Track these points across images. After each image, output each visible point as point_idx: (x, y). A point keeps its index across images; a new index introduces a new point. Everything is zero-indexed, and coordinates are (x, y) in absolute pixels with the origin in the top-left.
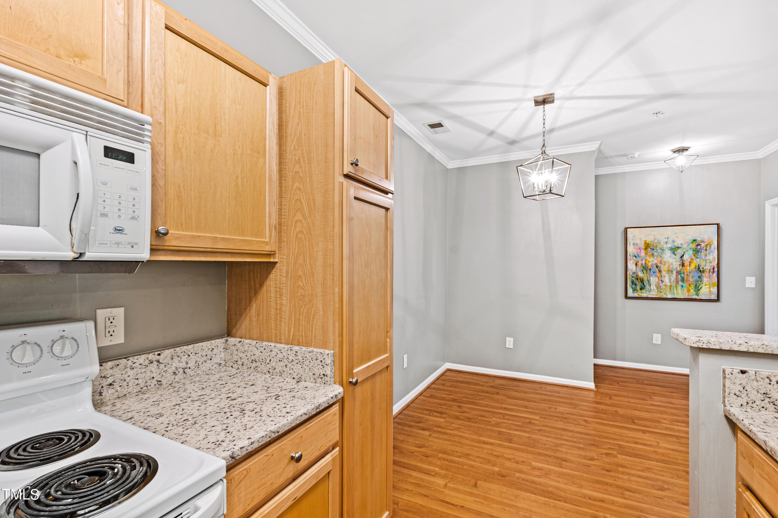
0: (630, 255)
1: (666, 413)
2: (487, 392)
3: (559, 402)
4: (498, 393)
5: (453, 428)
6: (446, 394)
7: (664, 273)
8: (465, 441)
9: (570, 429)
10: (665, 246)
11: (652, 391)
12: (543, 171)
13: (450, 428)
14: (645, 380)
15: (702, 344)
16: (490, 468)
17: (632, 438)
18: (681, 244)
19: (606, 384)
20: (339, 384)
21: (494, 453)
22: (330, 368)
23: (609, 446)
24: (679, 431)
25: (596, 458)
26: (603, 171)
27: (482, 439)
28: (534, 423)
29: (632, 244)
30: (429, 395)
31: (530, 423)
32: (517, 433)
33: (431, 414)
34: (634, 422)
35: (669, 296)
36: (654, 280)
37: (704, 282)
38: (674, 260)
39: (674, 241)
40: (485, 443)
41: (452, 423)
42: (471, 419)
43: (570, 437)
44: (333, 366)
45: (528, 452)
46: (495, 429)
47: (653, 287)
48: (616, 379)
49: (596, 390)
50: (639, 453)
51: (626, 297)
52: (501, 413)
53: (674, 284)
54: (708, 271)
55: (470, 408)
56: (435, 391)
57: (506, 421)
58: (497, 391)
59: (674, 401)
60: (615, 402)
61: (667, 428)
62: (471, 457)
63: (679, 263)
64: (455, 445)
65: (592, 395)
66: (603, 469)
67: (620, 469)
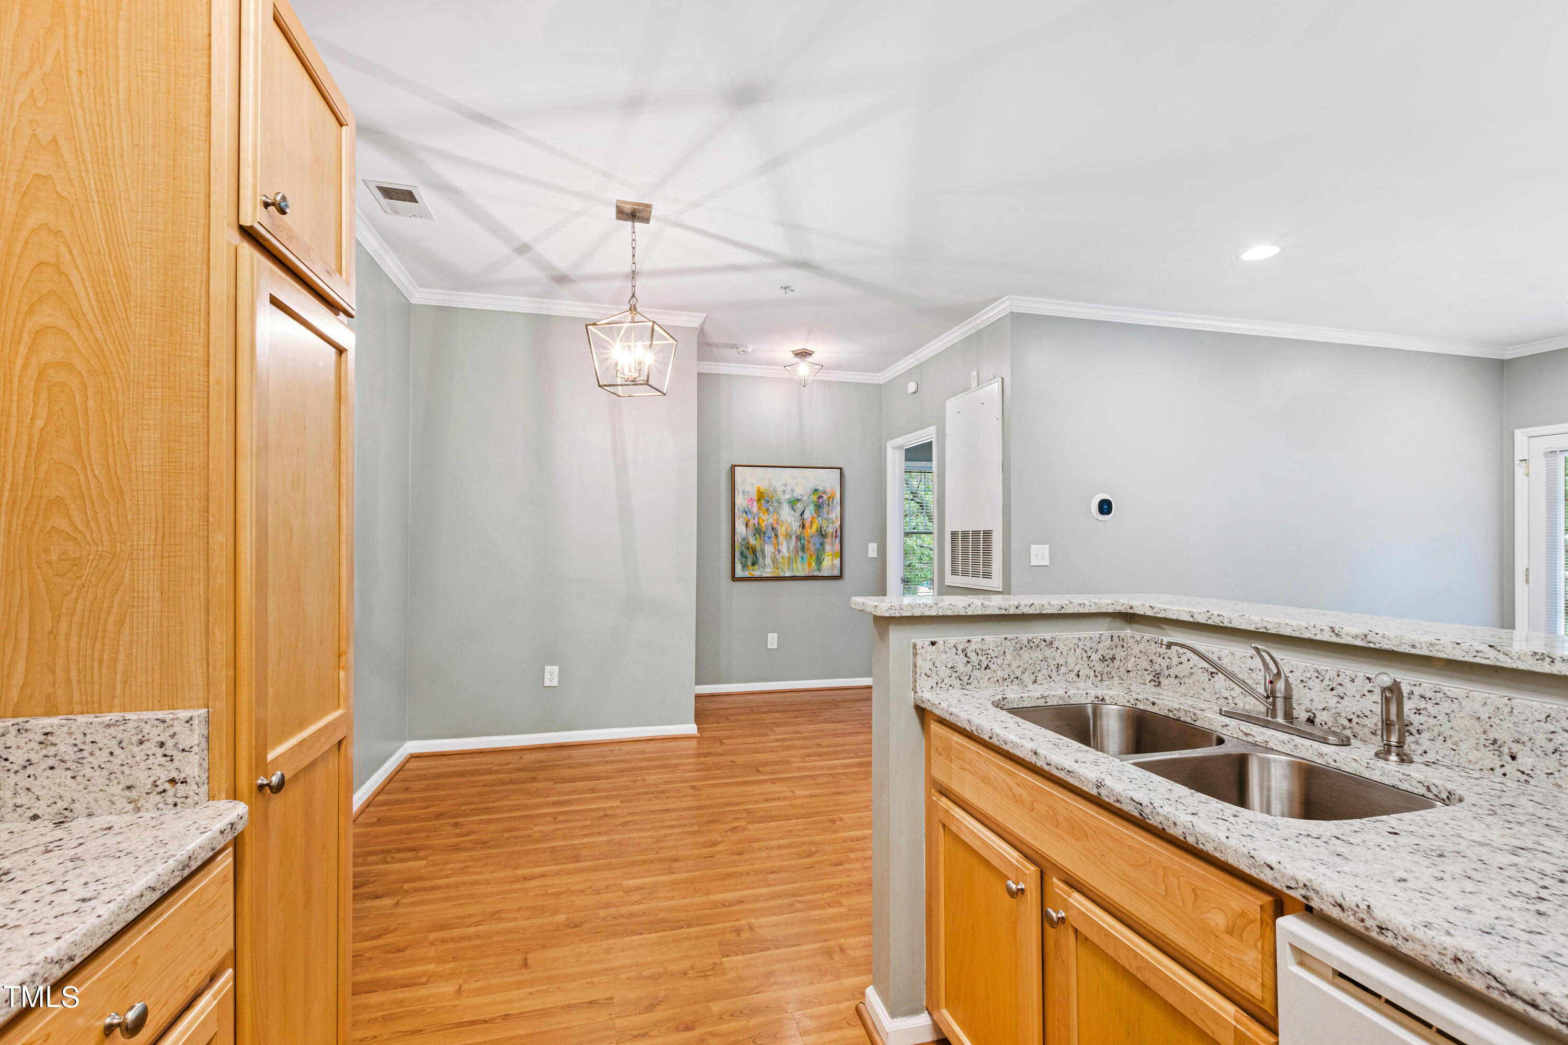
0: (738, 509)
1: (795, 747)
2: (512, 782)
3: (647, 768)
4: (534, 779)
5: (449, 872)
6: (419, 808)
7: (781, 538)
8: (483, 889)
9: (674, 807)
10: (782, 497)
11: (772, 721)
12: (632, 344)
13: (445, 873)
14: (762, 707)
15: (894, 611)
16: (548, 920)
17: (761, 794)
18: (801, 495)
19: (711, 724)
20: (227, 798)
21: (550, 891)
22: (197, 757)
23: (734, 816)
24: (813, 768)
25: (720, 839)
26: (708, 367)
27: (520, 872)
28: (612, 815)
29: (741, 492)
30: (375, 820)
31: (606, 816)
32: (586, 840)
33: (389, 859)
34: (759, 771)
35: (788, 574)
36: (769, 549)
37: (827, 551)
38: (793, 519)
39: (793, 491)
40: (528, 878)
41: (445, 864)
42: (488, 842)
43: (676, 820)
44: (206, 752)
45: (611, 867)
46: (542, 846)
47: (768, 561)
48: (722, 712)
49: (699, 735)
50: (773, 813)
51: (734, 578)
52: (549, 814)
53: (793, 556)
54: (830, 534)
55: (481, 822)
56: (388, 807)
57: (560, 826)
58: (533, 774)
59: (800, 728)
60: (729, 748)
61: (799, 769)
62: (503, 916)
63: (798, 524)
64: (464, 904)
65: (694, 743)
66: (732, 854)
67: (755, 845)
